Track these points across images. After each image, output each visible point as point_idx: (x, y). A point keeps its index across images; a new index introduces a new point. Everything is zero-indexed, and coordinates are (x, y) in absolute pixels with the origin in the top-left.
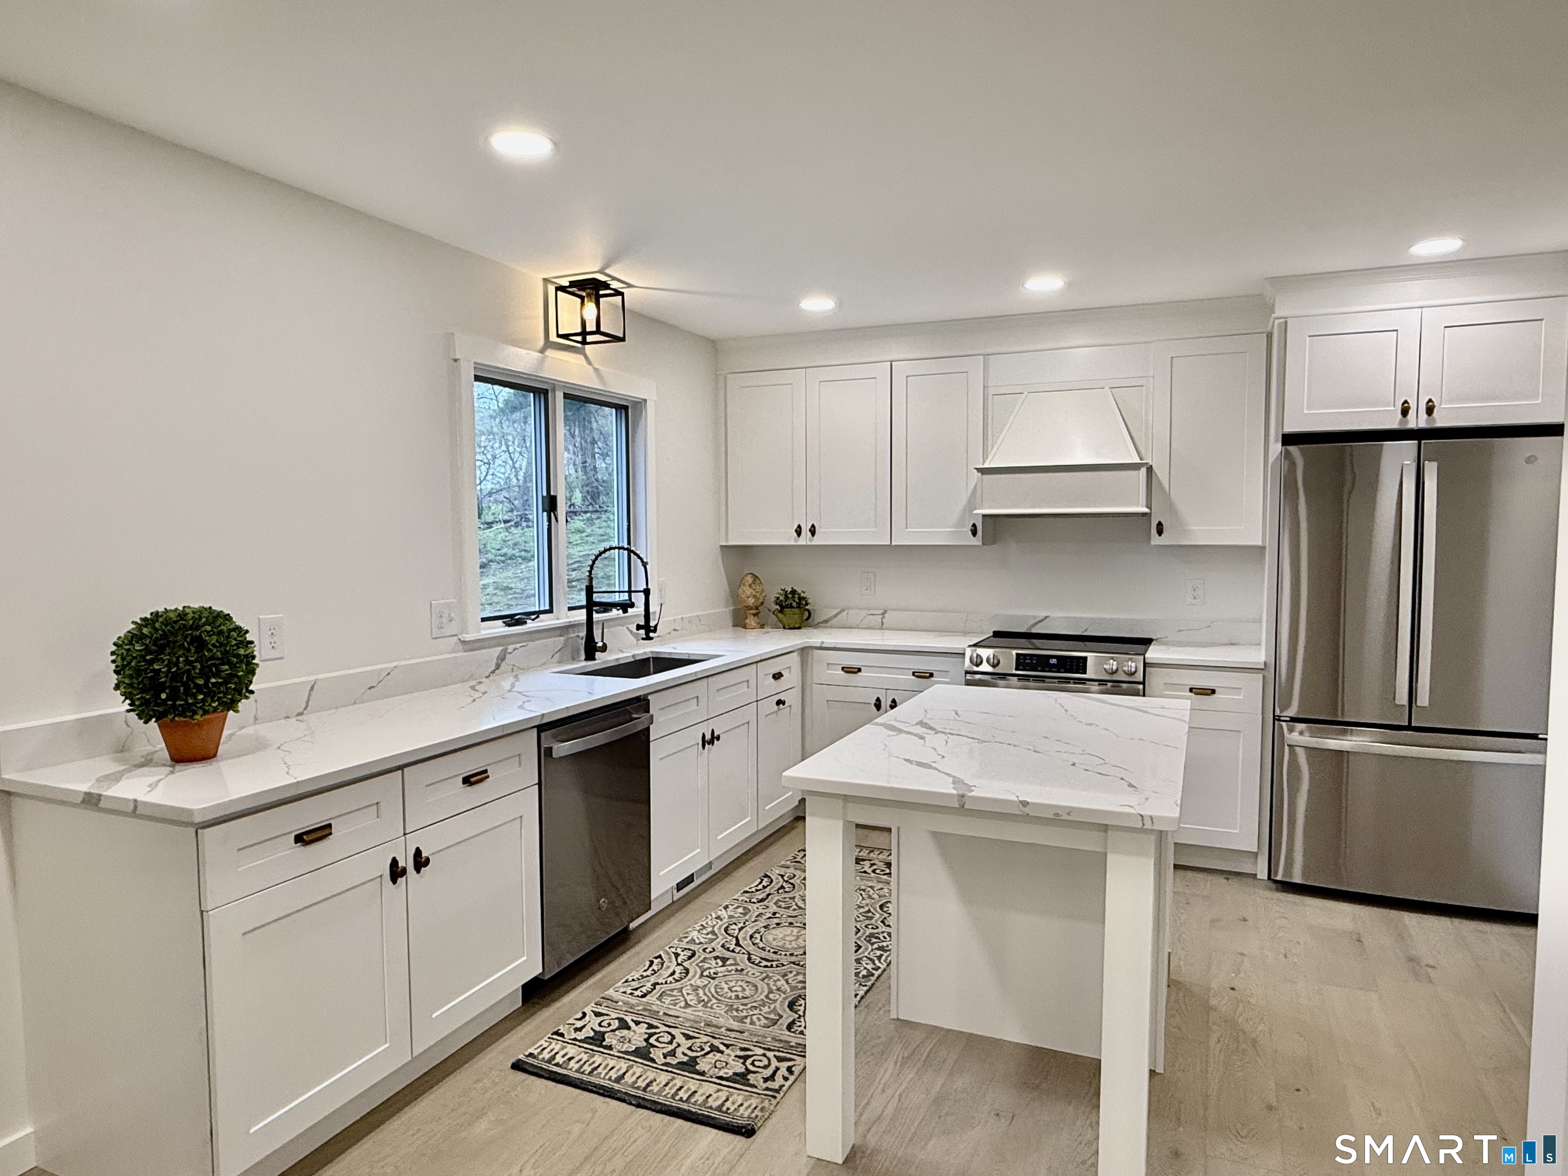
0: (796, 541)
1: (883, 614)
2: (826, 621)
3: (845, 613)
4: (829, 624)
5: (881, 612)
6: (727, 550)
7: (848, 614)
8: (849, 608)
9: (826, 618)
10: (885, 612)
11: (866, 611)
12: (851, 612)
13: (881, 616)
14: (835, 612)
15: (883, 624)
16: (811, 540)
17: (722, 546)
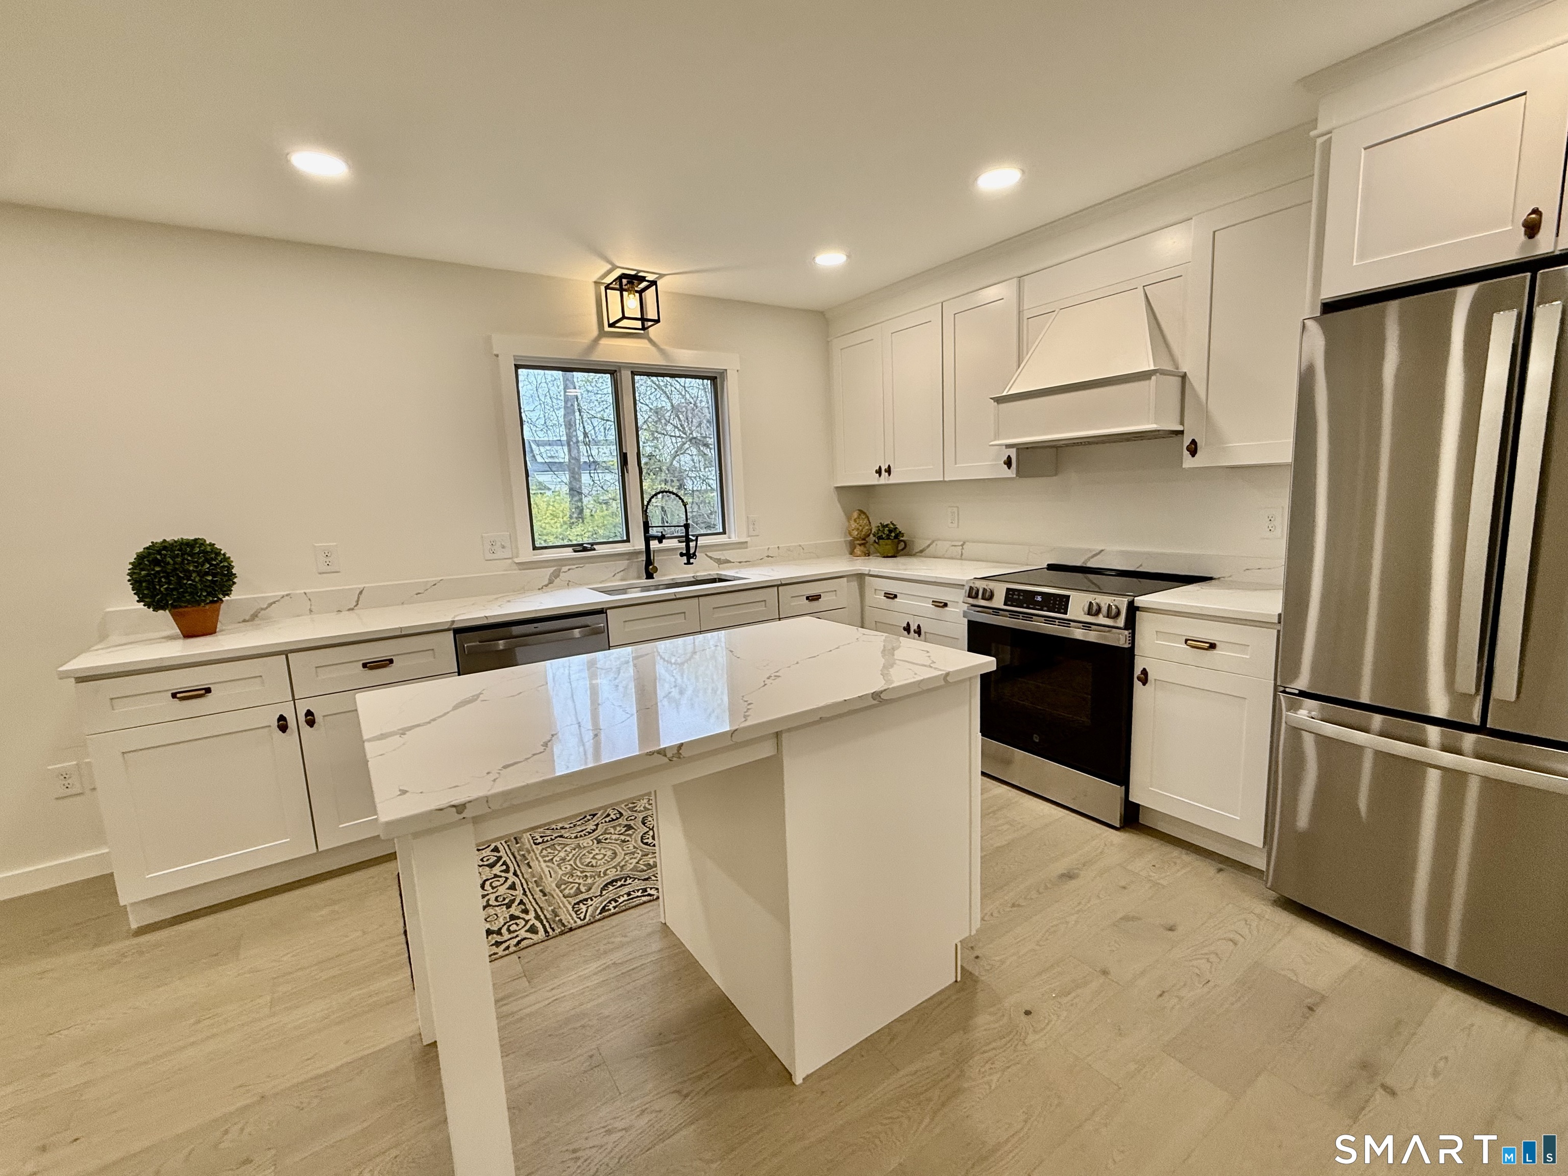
0: (878, 480)
1: (962, 545)
2: (921, 551)
3: (934, 544)
4: (923, 554)
5: (961, 543)
6: (842, 490)
7: (936, 545)
8: (939, 540)
9: (921, 549)
10: (964, 543)
11: (950, 543)
12: (939, 543)
13: (961, 547)
14: (928, 542)
15: (962, 554)
16: (888, 480)
17: (837, 488)
